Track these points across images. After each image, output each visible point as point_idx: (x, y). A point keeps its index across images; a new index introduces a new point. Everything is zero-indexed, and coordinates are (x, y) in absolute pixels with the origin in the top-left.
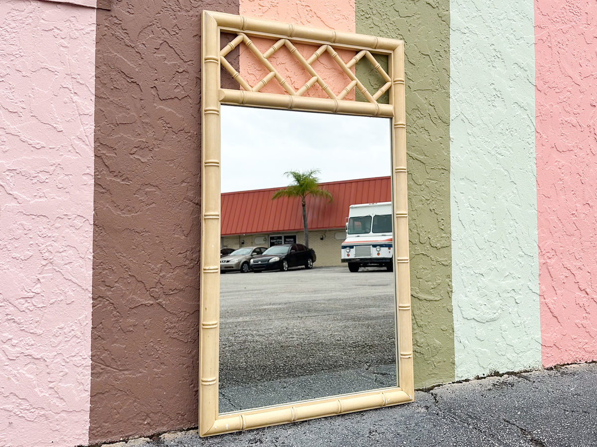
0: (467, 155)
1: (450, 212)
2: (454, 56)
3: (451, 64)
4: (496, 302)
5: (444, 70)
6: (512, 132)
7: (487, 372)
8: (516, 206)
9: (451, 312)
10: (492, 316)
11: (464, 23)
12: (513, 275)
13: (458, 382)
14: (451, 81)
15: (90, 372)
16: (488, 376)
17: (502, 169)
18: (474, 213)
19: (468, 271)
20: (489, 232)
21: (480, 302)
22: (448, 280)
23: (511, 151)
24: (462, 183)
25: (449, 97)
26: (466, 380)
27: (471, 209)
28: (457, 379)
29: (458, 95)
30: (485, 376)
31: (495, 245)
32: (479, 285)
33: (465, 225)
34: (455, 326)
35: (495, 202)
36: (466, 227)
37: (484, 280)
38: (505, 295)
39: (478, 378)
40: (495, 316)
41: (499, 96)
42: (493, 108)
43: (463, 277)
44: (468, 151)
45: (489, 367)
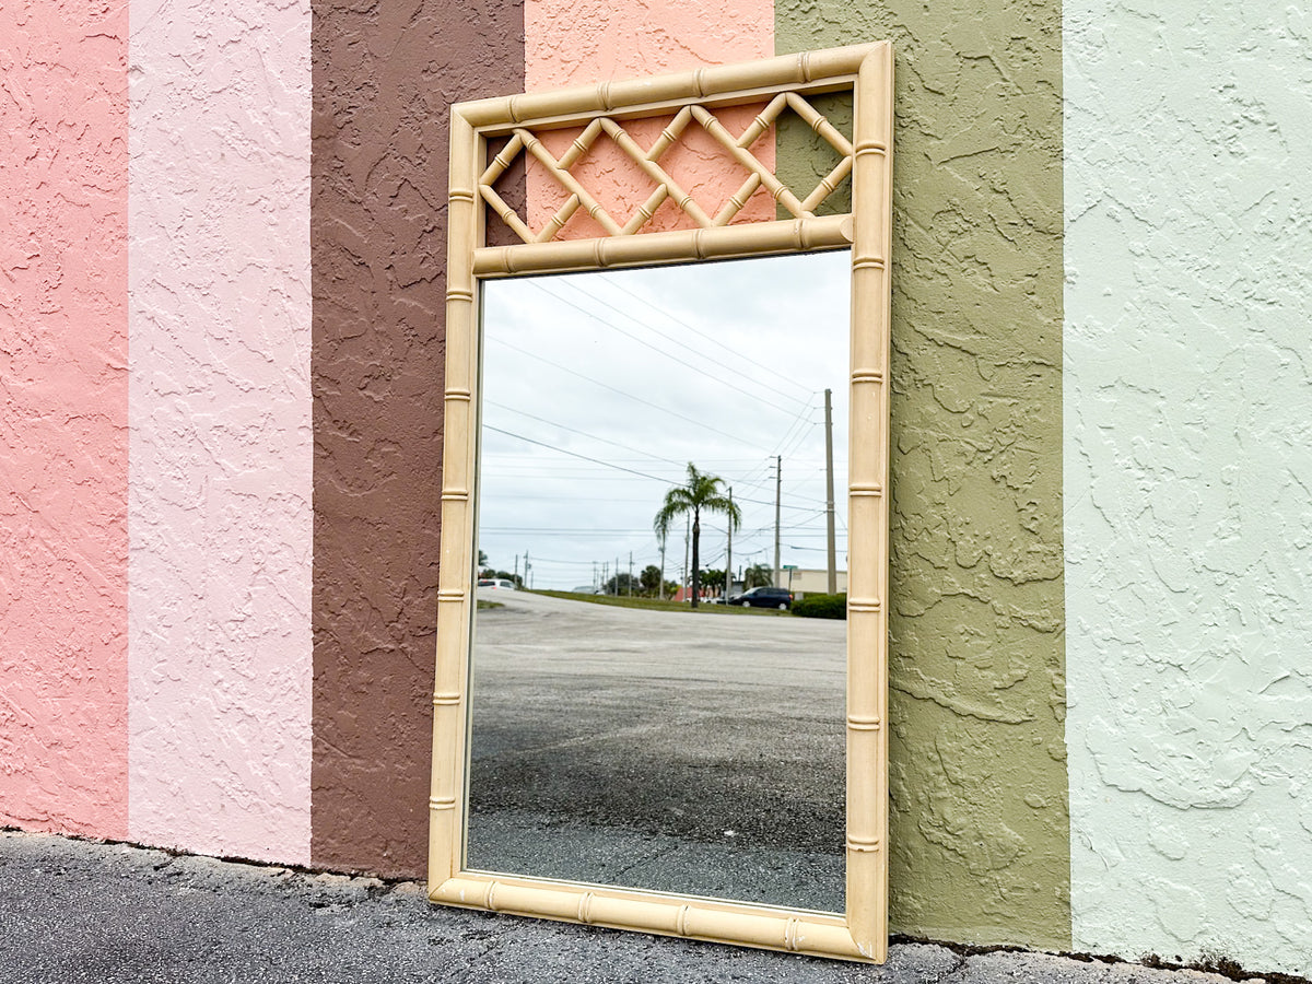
0: (1126, 315)
1: (1061, 482)
2: (1077, 37)
3: (1067, 61)
4: (1232, 756)
5: (1040, 86)
7: (1191, 955)
9: (1061, 760)
10: (1212, 794)
13: (1076, 957)
14: (1067, 111)
16: (1196, 967)
17: (1270, 347)
18: (1150, 485)
19: (1125, 653)
20: (1211, 541)
21: (1167, 746)
22: (1051, 672)
24: (1107, 399)
25: (1058, 154)
26: (1109, 956)
27: (1141, 474)
28: (1077, 949)
29: (1094, 146)
30: (1183, 963)
31: (1234, 583)
32: (1166, 695)
33: (1115, 521)
34: (1073, 803)
35: (1241, 452)
36: (1119, 527)
37: (1187, 683)
38: (1272, 738)
39: (1155, 963)
40: (1224, 794)
41: (1256, 117)
42: (1233, 160)
43: (1104, 669)
44: (1129, 305)
45: (1200, 940)
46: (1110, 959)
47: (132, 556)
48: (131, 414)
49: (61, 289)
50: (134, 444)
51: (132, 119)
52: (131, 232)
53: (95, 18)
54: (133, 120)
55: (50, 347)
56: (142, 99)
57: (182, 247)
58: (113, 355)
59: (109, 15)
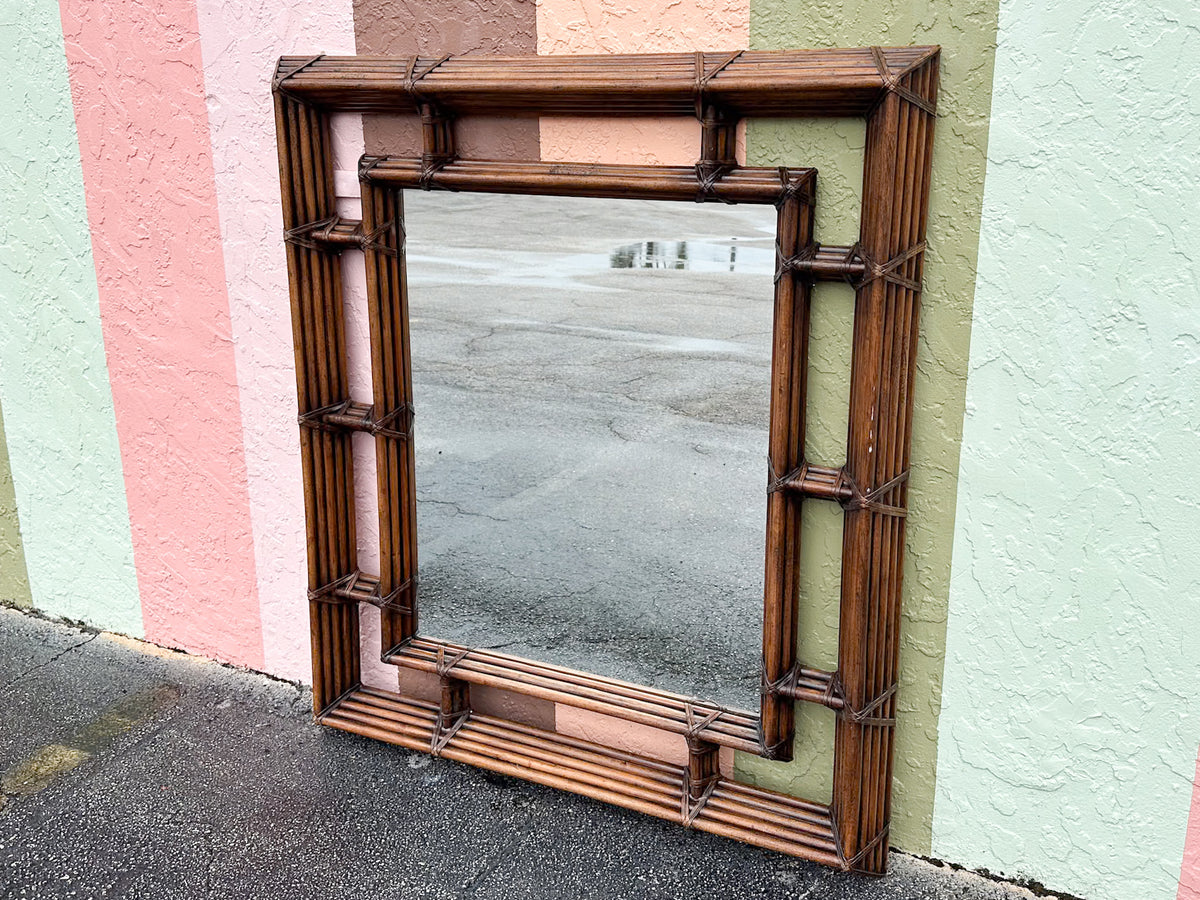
0: (1010, 447)
1: (951, 559)
2: (993, 224)
3: (983, 242)
4: (1054, 760)
5: (958, 259)
6: (1162, 408)
7: (1011, 873)
8: (1151, 580)
9: (935, 741)
10: (1036, 781)
12: (1116, 722)
14: (979, 282)
16: (1013, 881)
17: (1118, 490)
18: (1016, 571)
19: (986, 680)
20: (1056, 618)
21: (1009, 745)
22: (932, 682)
23: (1156, 453)
24: (991, 505)
25: (969, 316)
26: (955, 864)
27: (1011, 562)
28: (933, 856)
29: (998, 314)
30: (1005, 877)
31: (1069, 649)
32: (1012, 713)
33: (987, 591)
34: (939, 768)
35: (1085, 560)
36: (990, 596)
37: (1028, 707)
38: (1083, 753)
39: (984, 873)
40: (1045, 782)
41: (1130, 316)
42: (1108, 346)
43: (970, 688)
44: (1013, 440)
45: (1018, 866)
46: (956, 867)
47: (251, 480)
48: (239, 376)
49: (169, 269)
50: (243, 397)
51: (213, 139)
52: (223, 234)
53: (172, 45)
54: (215, 141)
55: (167, 314)
56: (221, 124)
57: (266, 254)
58: (218, 328)
59: (183, 46)
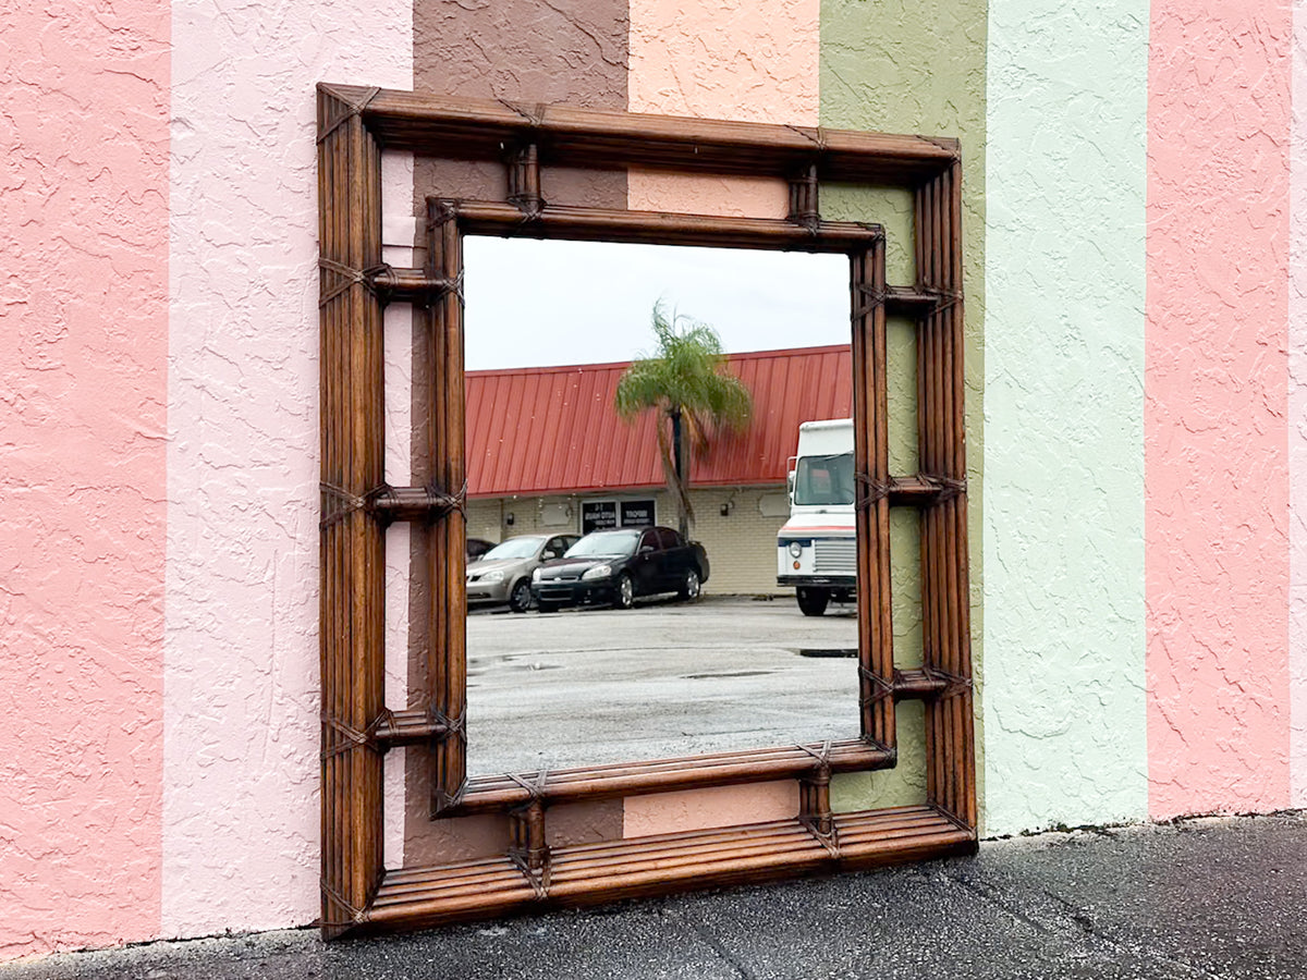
0: (1015, 444)
1: (982, 546)
2: (992, 271)
3: (987, 286)
4: (1064, 703)
5: (977, 300)
6: (1099, 400)
7: (1044, 825)
8: (1106, 533)
9: (980, 718)
10: (1055, 728)
11: (1012, 212)
12: (1097, 655)
13: (989, 839)
14: (987, 316)
15: (403, 804)
16: (1046, 831)
17: (1080, 467)
18: (1027, 546)
19: (1013, 648)
20: (1053, 579)
21: (1033, 701)
23: (1098, 434)
24: (1005, 494)
25: (982, 343)
26: (1005, 835)
27: (1021, 540)
28: (988, 835)
29: (1000, 339)
30: (1040, 831)
31: (1064, 603)
32: (1033, 672)
33: (1009, 568)
34: (988, 744)
35: (1067, 527)
36: (1011, 572)
37: (1042, 663)
38: (1080, 690)
39: (1026, 833)
40: (1060, 726)
41: (1076, 336)
42: (1065, 358)
43: (1003, 659)
44: (1016, 438)
45: (1048, 815)
46: (1006, 837)
47: (169, 637)
48: (169, 485)
49: (60, 345)
50: (173, 516)
51: (174, 173)
52: (172, 294)
53: (119, 52)
54: (177, 175)
55: (43, 408)
56: (191, 155)
57: (245, 317)
58: (144, 423)
59: (139, 55)
